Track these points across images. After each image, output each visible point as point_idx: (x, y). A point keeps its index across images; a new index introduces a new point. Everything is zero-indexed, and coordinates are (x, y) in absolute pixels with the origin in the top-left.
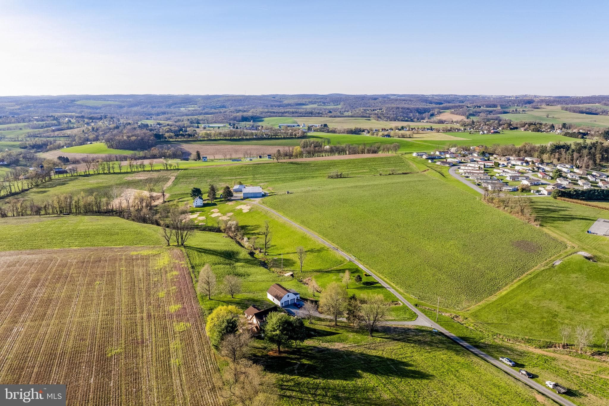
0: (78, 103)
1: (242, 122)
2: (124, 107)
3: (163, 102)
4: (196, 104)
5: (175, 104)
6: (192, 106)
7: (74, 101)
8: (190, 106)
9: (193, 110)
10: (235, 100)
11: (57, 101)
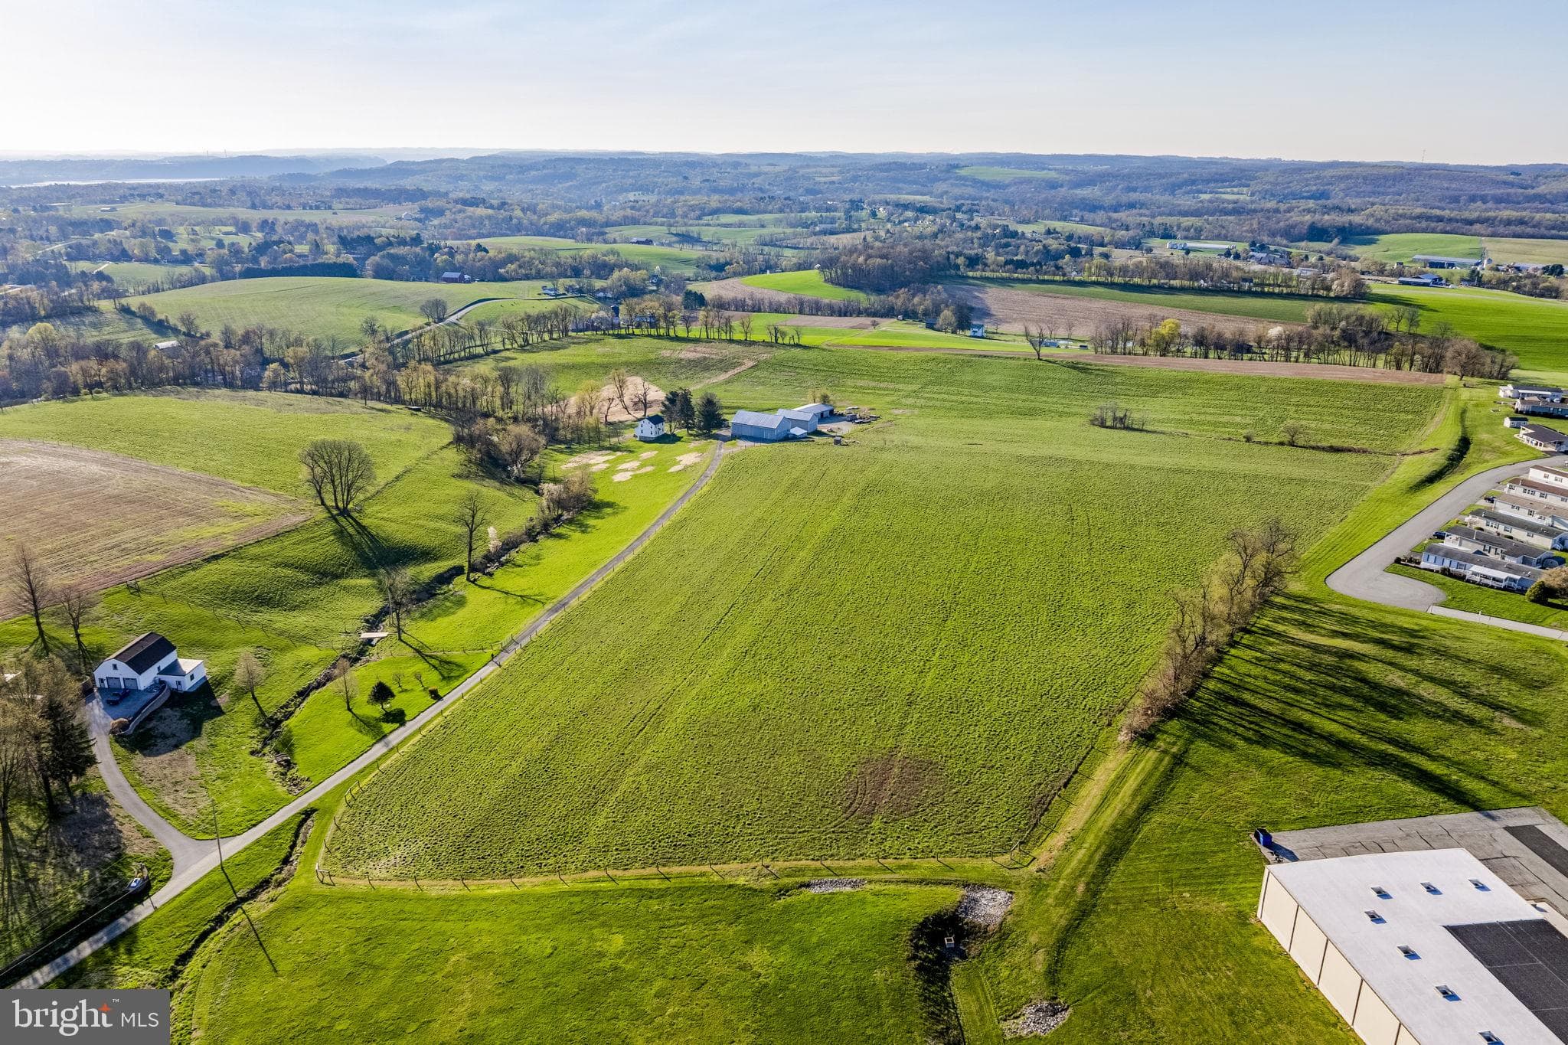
0: (963, 172)
1: (1311, 240)
2: (1062, 186)
3: (1161, 176)
4: (1248, 186)
5: (1193, 182)
6: (1235, 190)
7: (957, 167)
8: (1229, 190)
9: (1210, 201)
10: (1365, 178)
11: (922, 166)
